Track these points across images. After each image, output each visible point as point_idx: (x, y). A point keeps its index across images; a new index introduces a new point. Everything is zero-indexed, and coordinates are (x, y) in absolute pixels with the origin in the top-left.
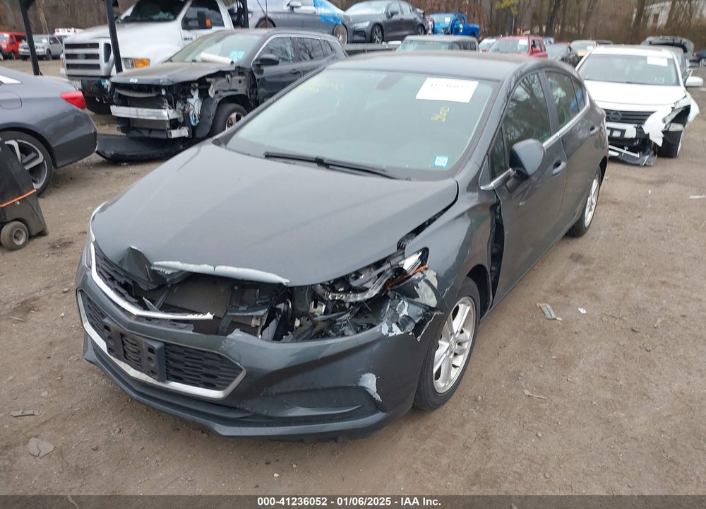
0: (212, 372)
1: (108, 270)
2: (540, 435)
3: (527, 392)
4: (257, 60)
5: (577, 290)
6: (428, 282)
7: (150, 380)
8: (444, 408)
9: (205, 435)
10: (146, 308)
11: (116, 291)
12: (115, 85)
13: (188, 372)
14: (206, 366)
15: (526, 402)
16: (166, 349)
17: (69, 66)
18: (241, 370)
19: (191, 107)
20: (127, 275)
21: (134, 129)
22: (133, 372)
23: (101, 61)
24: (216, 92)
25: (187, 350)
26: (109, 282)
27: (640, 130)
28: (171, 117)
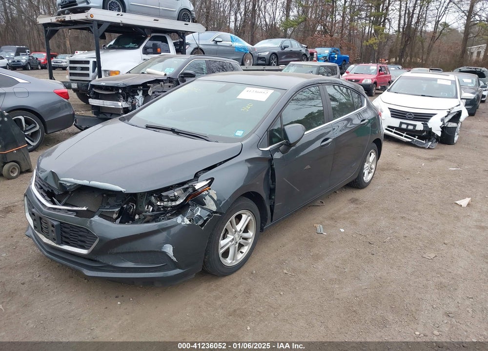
0: (83, 239)
1: (40, 184)
2: (282, 293)
3: (285, 271)
4: (181, 74)
5: (344, 219)
6: (211, 197)
7: (53, 244)
8: (231, 276)
9: (86, 281)
10: (54, 203)
11: (42, 194)
12: (93, 86)
13: (72, 239)
14: (80, 236)
15: (282, 277)
16: (61, 226)
17: (71, 74)
18: (97, 238)
19: (137, 101)
20: (49, 186)
21: (102, 113)
22: (45, 240)
23: (90, 72)
24: (153, 93)
25: (72, 226)
26: (39, 190)
27: (425, 125)
28: (124, 106)
